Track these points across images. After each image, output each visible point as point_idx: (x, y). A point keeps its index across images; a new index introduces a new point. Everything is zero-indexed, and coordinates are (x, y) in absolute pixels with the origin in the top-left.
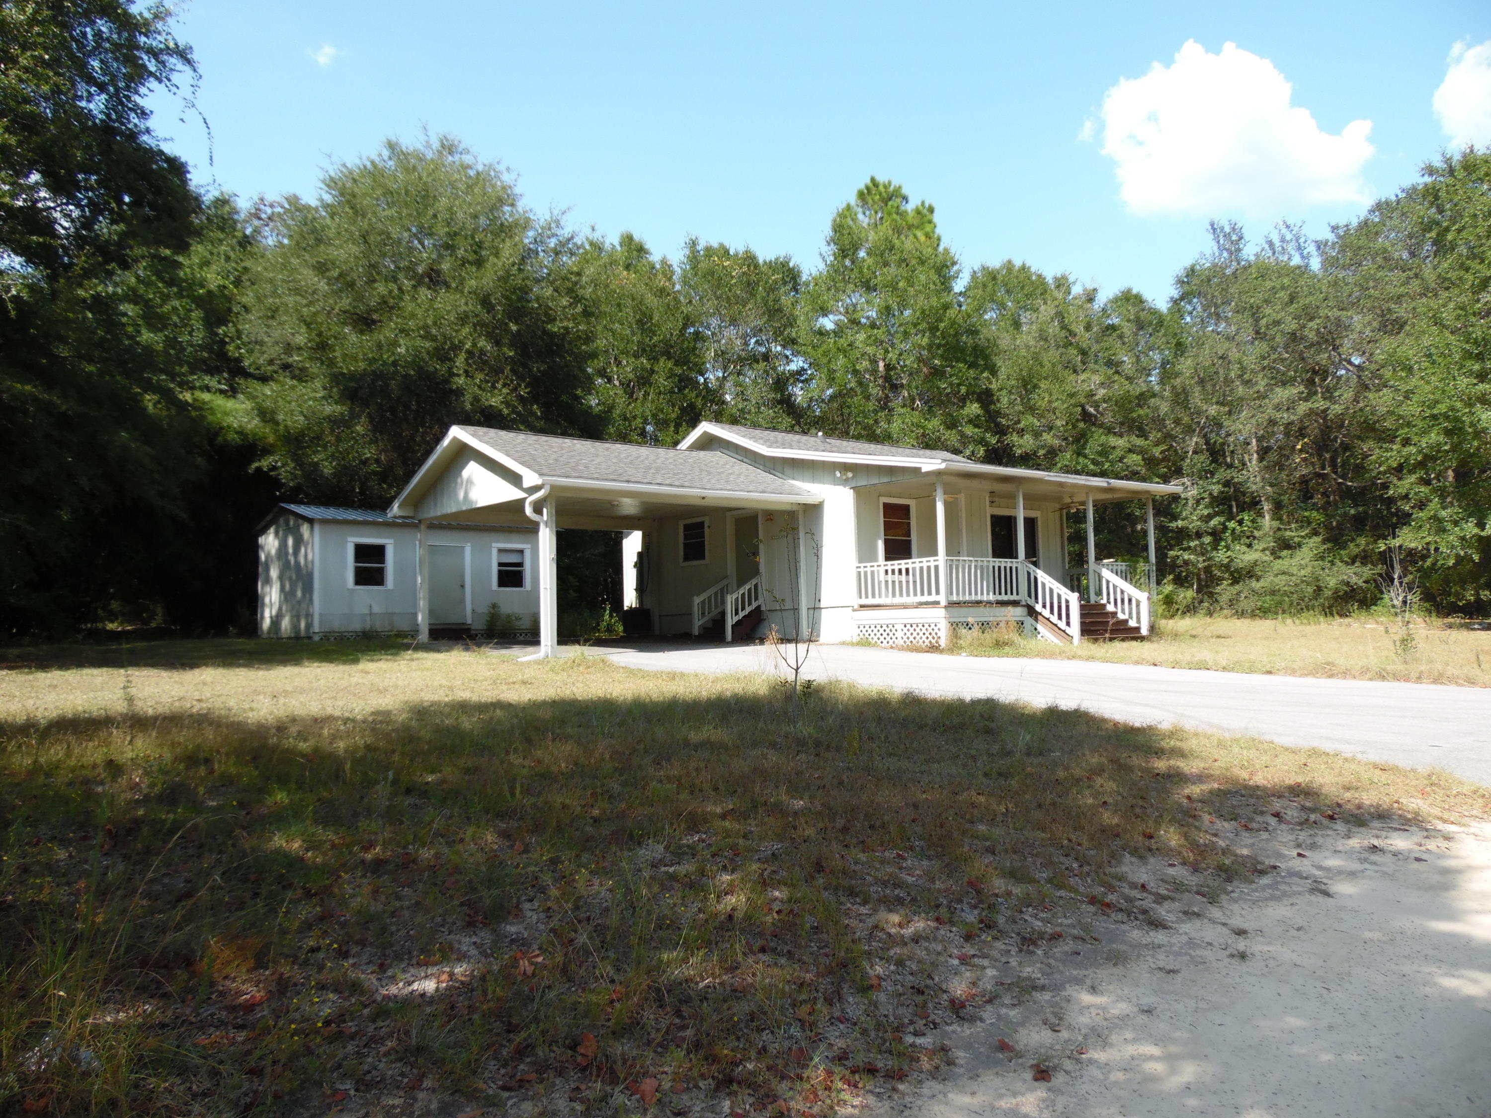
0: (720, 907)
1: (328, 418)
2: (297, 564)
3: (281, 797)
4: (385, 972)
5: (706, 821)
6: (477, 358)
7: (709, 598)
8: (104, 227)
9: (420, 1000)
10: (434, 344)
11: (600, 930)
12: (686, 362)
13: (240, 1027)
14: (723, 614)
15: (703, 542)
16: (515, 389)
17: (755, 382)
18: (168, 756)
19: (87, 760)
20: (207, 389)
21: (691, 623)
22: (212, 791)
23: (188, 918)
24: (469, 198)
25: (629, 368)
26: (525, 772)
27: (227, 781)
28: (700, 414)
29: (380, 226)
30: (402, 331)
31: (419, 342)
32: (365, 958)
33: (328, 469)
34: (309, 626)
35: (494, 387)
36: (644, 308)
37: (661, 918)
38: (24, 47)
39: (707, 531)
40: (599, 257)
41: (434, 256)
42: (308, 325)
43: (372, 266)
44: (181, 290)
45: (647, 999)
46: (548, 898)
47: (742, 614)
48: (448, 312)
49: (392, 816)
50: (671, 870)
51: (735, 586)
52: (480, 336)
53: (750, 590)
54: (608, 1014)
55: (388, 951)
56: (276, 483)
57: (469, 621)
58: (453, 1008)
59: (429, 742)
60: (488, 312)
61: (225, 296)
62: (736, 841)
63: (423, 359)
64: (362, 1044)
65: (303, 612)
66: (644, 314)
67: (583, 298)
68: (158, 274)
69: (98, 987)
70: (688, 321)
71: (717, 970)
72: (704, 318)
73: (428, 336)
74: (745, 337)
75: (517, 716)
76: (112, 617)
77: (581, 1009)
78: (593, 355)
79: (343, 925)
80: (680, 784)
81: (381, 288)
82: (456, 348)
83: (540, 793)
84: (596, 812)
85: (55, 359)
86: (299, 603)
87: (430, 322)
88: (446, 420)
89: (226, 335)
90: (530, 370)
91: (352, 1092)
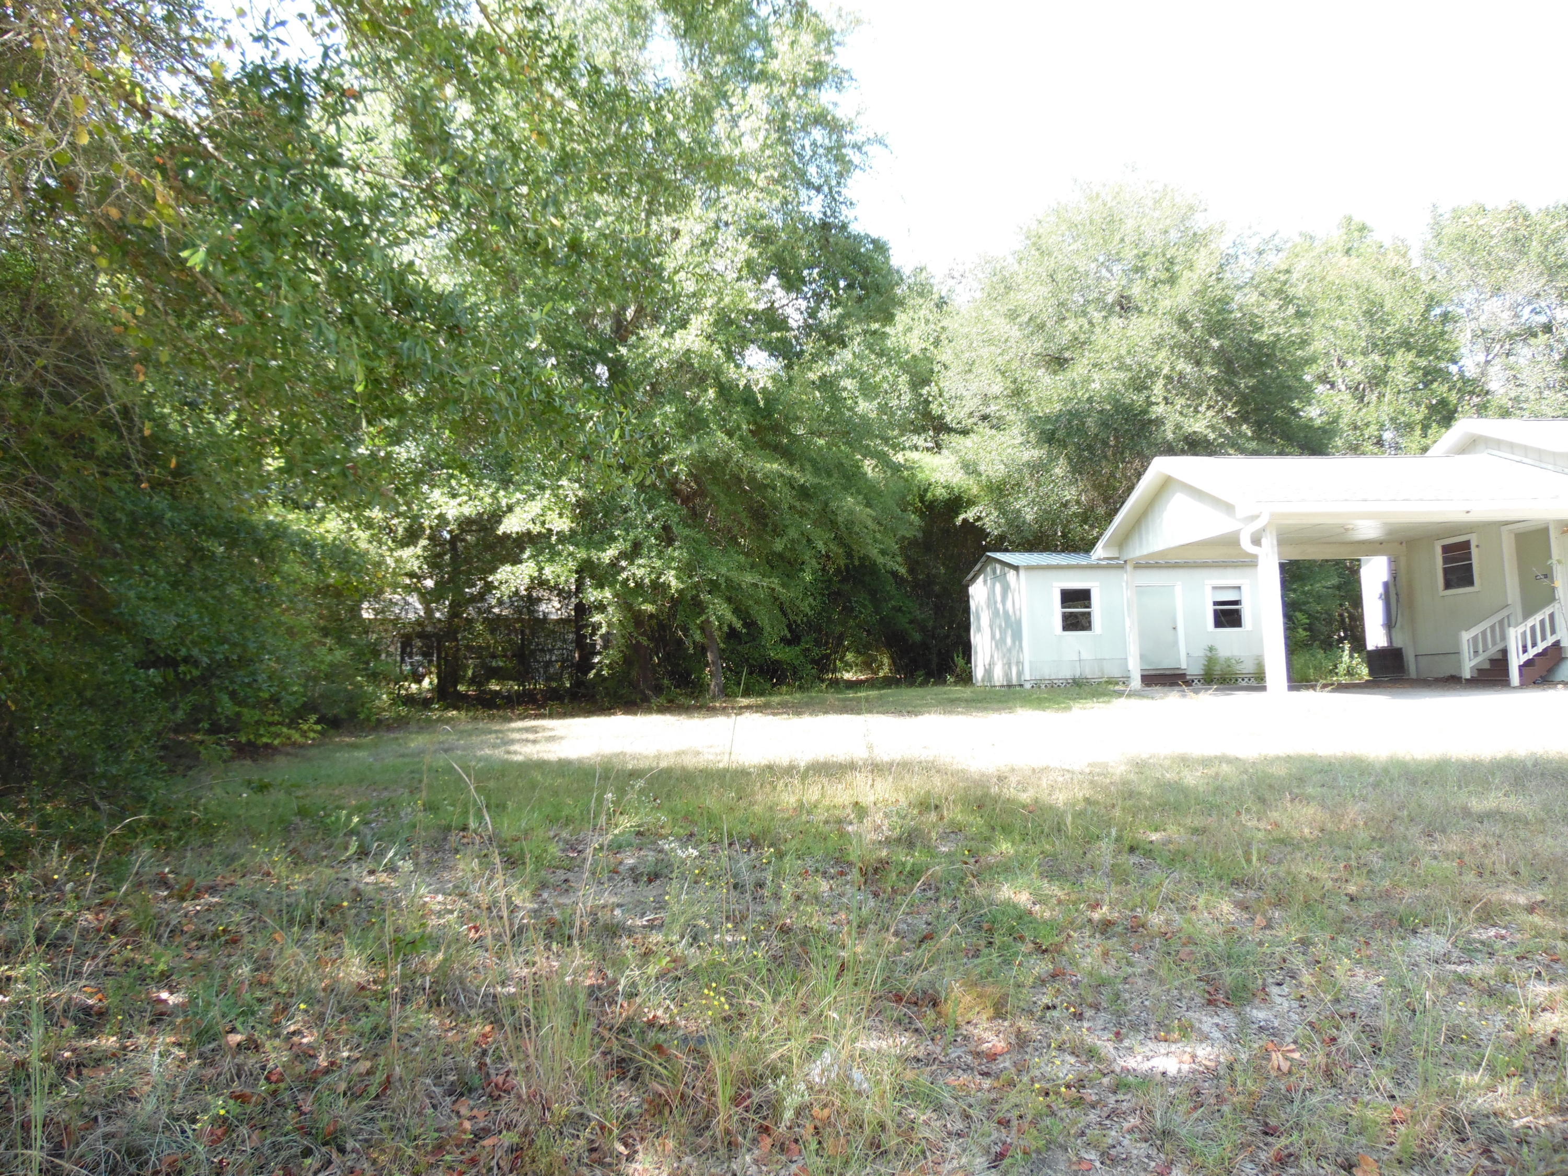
0: (1537, 1026)
1: (1027, 464)
2: (1006, 612)
3: (1005, 847)
4: (1121, 1041)
5: (1504, 912)
6: (1177, 383)
7: (1484, 633)
8: (827, 315)
9: (1159, 1077)
10: (1129, 375)
11: (1369, 1031)
12: (1432, 350)
13: (986, 1074)
14: (1504, 652)
15: (1470, 567)
16: (1221, 410)
17: (1533, 360)
18: (903, 802)
19: (838, 801)
20: (916, 448)
21: (1459, 664)
22: (944, 837)
23: (932, 961)
24: (1157, 214)
25: (1356, 369)
26: (1260, 835)
27: (956, 830)
28: (1456, 411)
29: (1067, 262)
30: (1095, 365)
31: (1114, 375)
32: (1100, 1023)
33: (1029, 515)
34: (1020, 674)
35: (1196, 411)
36: (1371, 296)
37: (1454, 1028)
38: (759, 171)
39: (1474, 551)
40: (1311, 248)
41: (1124, 282)
42: (1003, 374)
43: (1061, 304)
44: (889, 360)
45: (1440, 1128)
46: (1300, 985)
47: (1532, 653)
48: (1142, 338)
49: (1118, 876)
50: (1460, 969)
51: (1520, 618)
52: (1178, 357)
53: (1542, 622)
54: (1390, 1136)
55: (1123, 1020)
56: (981, 533)
57: (1184, 666)
58: (1198, 1093)
59: (1150, 798)
60: (1186, 331)
61: (928, 358)
62: (1553, 943)
63: (1118, 392)
64: (1104, 1115)
65: (1014, 660)
66: (1373, 303)
67: (1294, 297)
68: (870, 347)
69: (863, 1015)
70: (1431, 301)
71: (1538, 1107)
72: (1453, 294)
73: (1122, 367)
74: (1515, 308)
75: (1246, 772)
76: (848, 666)
77: (1353, 1123)
78: (1311, 360)
79: (1075, 985)
80: (1462, 864)
81: (1072, 325)
82: (1152, 375)
83: (1280, 862)
84: (1352, 889)
85: (794, 438)
86: (1009, 650)
87: (1123, 352)
88: (1147, 452)
89: (929, 394)
90: (1237, 387)
91: (1098, 1164)
